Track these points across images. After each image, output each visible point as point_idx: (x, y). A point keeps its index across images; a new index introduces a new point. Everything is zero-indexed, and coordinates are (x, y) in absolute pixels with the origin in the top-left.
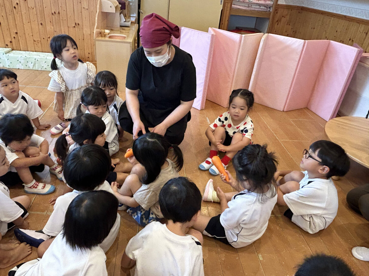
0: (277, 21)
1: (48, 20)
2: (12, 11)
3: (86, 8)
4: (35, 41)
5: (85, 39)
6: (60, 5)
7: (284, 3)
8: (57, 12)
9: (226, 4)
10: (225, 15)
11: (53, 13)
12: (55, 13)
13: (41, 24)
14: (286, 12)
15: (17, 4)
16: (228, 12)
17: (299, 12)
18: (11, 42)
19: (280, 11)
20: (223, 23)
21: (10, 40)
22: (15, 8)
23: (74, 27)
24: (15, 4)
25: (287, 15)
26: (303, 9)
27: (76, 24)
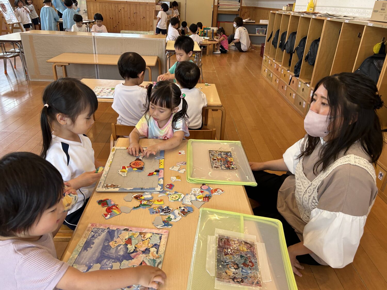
0: (243, 15)
1: (132, 16)
2: (118, 13)
3: (148, 10)
4: (126, 25)
5: (147, 24)
6: (137, 9)
7: (245, 6)
8: (136, 13)
9: (215, 8)
10: (214, 13)
11: (134, 12)
12: (135, 13)
13: (129, 18)
14: (247, 10)
15: (120, 10)
16: (216, 12)
17: (254, 10)
18: (116, 26)
19: (244, 10)
20: (214, 18)
21: (116, 25)
22: (119, 11)
23: (143, 19)
24: (119, 10)
25: (248, 11)
26: (256, 8)
27: (143, 17)
